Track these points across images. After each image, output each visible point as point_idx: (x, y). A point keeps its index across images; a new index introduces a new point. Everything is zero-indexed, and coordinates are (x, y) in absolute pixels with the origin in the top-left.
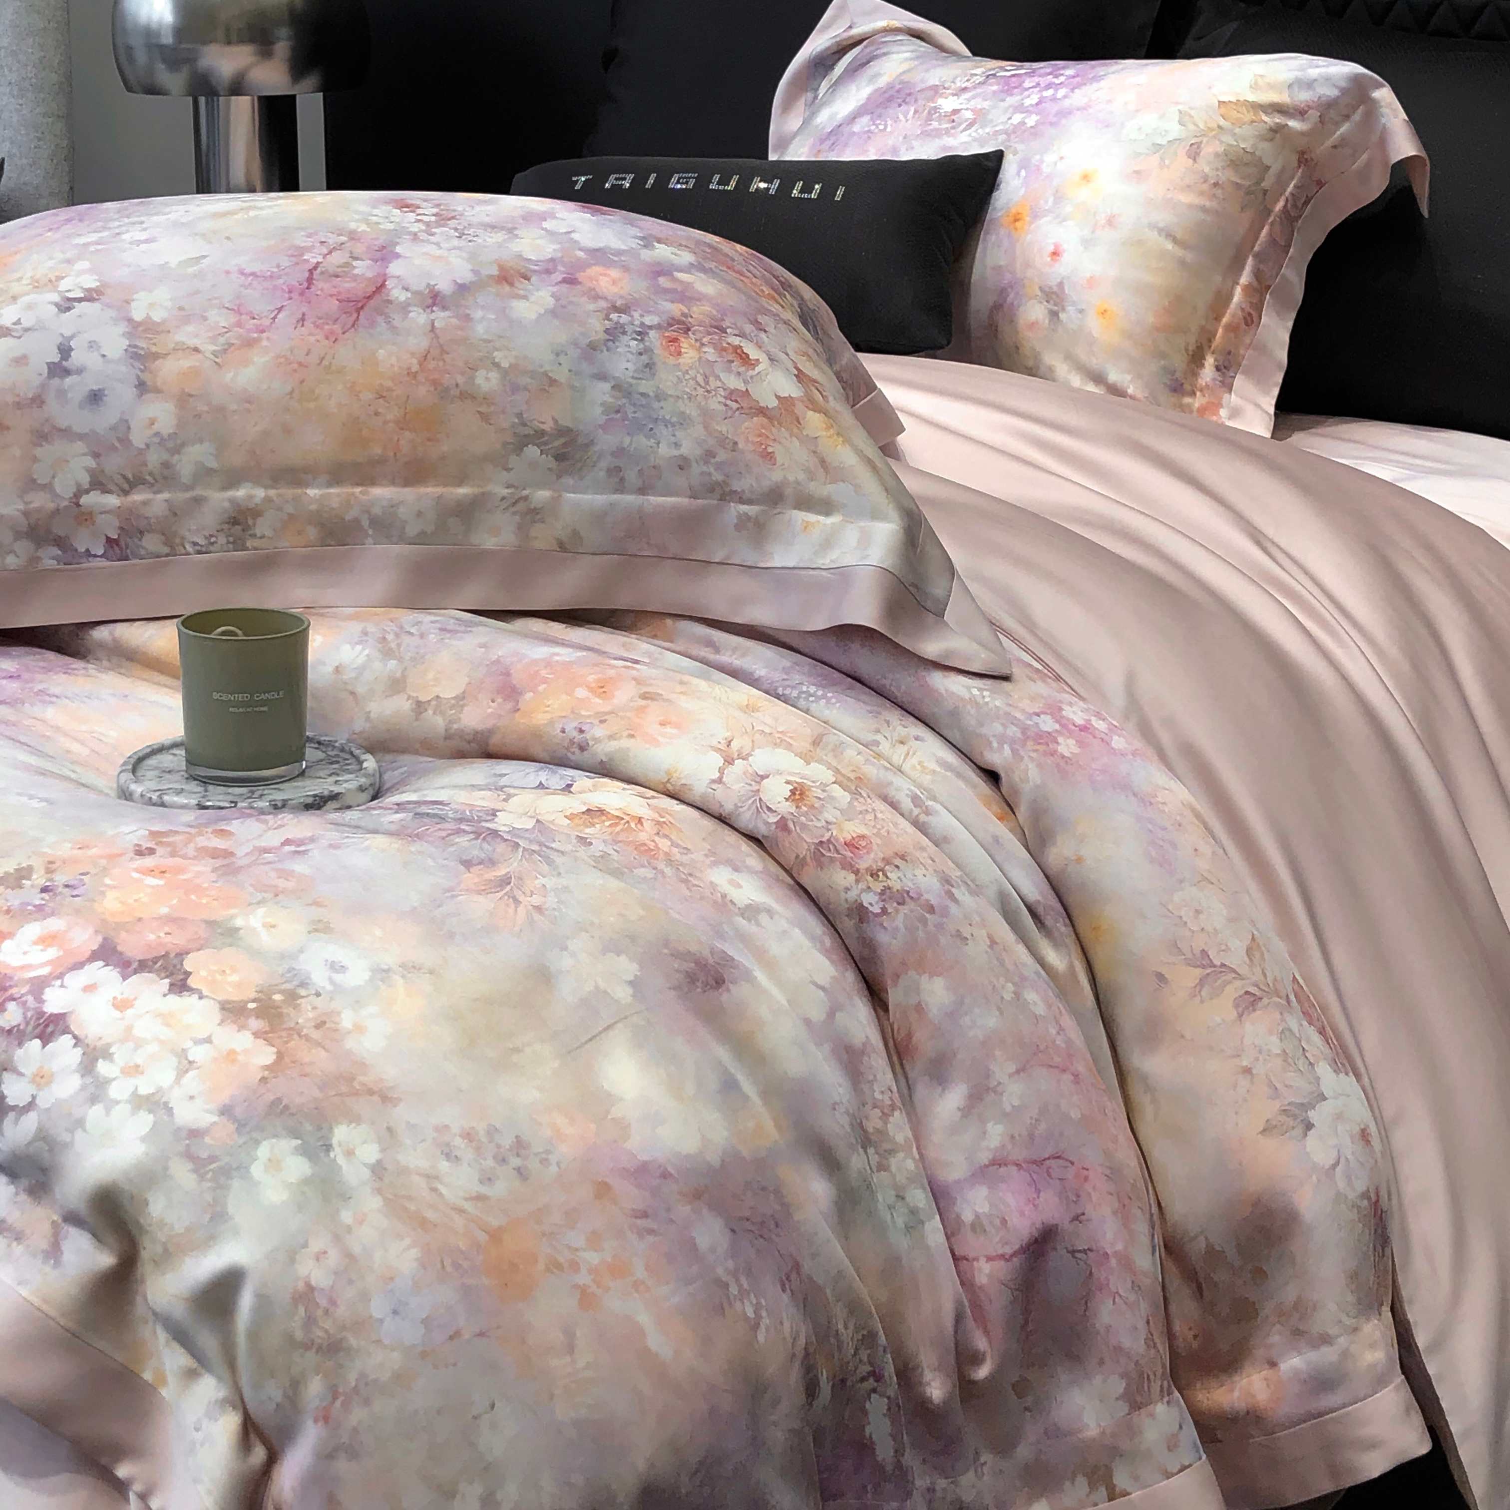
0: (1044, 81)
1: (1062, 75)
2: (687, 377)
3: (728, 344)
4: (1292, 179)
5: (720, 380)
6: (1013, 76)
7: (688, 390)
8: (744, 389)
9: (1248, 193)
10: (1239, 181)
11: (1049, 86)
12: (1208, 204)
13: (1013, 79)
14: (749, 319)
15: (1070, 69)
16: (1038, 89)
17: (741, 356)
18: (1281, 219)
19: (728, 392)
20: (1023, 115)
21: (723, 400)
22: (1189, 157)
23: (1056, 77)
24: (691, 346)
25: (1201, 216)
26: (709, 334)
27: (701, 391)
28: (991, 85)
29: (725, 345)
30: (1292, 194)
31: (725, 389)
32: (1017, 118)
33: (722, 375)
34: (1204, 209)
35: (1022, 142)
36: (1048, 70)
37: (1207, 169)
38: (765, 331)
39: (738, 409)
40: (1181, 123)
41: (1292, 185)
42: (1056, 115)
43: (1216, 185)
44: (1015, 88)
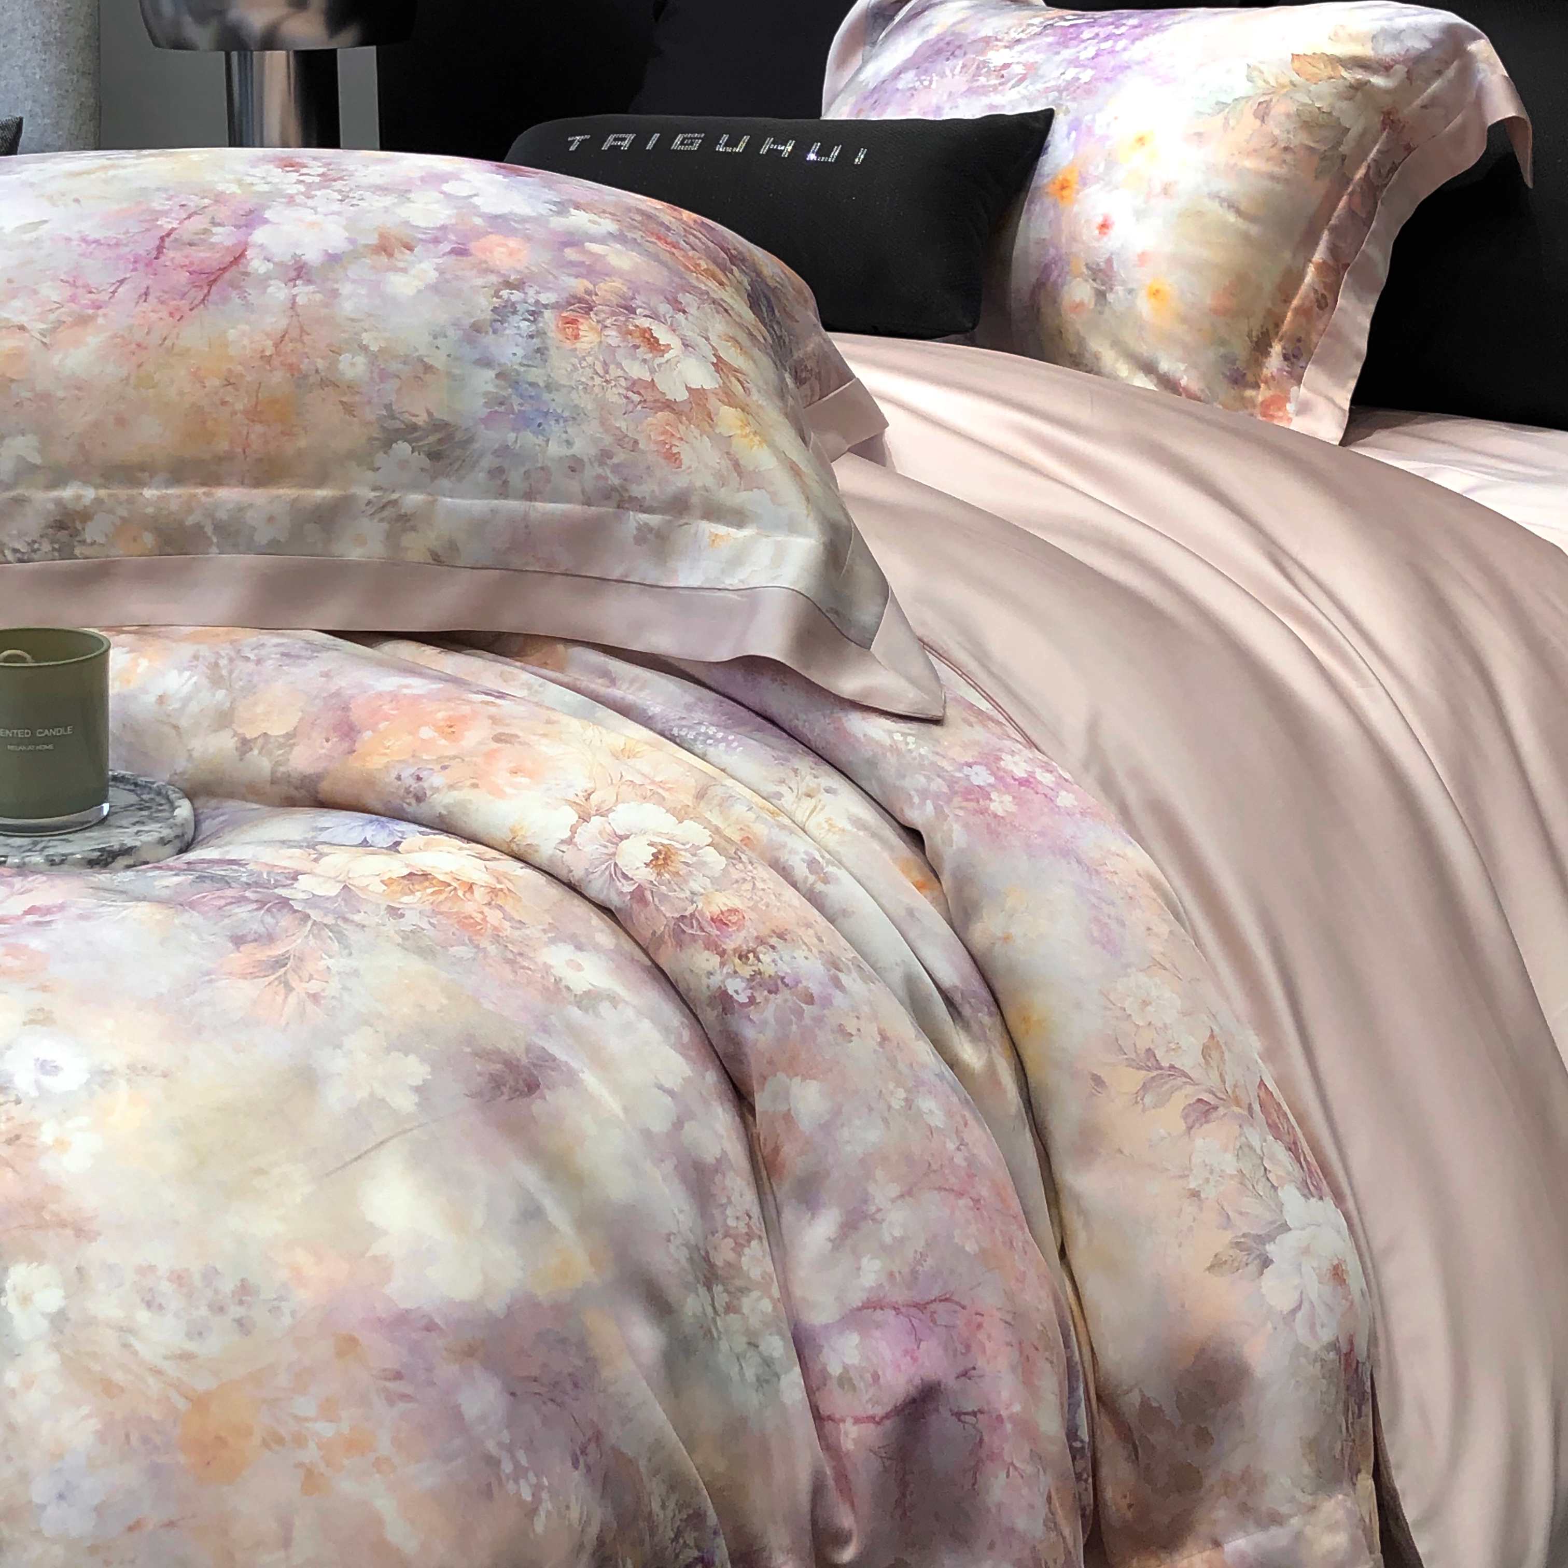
0: (1103, 32)
1: (1124, 24)
2: (584, 364)
3: (636, 326)
4: (1375, 143)
5: (622, 369)
6: (1072, 26)
7: (583, 380)
8: (650, 380)
9: (1323, 158)
10: (1312, 145)
11: (1107, 38)
12: (1277, 170)
13: (1071, 30)
14: (667, 299)
15: (1133, 18)
16: (1096, 41)
17: (649, 340)
18: (1361, 188)
19: (629, 383)
20: (1077, 70)
21: (624, 392)
22: (1256, 117)
23: (1117, 27)
24: (592, 329)
25: (1267, 183)
26: (613, 314)
27: (598, 381)
28: (1047, 35)
29: (631, 327)
30: (1374, 160)
31: (626, 379)
32: (1071, 73)
33: (625, 363)
34: (1273, 177)
35: (1074, 99)
36: (1110, 20)
37: (1277, 132)
38: (684, 312)
39: (640, 402)
40: (1250, 79)
41: (1375, 150)
42: (1113, 69)
43: (1286, 149)
44: (1071, 39)
